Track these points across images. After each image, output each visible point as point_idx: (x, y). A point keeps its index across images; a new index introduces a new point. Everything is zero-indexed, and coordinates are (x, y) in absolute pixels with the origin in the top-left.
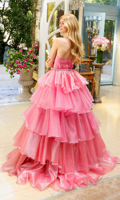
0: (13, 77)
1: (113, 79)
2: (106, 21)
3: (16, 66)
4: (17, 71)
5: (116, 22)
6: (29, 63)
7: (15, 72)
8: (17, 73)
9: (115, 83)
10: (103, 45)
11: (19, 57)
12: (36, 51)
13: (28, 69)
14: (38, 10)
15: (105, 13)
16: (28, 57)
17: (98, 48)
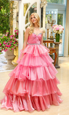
0: (2, 53)
1: (63, 53)
2: (58, 14)
3: (4, 46)
4: (4, 49)
5: (64, 15)
6: (13, 44)
7: (3, 50)
8: (4, 51)
9: (64, 55)
10: (60, 30)
11: (6, 40)
12: (16, 36)
13: (13, 48)
14: (14, 8)
15: (57, 9)
16: (11, 40)
17: (56, 32)
